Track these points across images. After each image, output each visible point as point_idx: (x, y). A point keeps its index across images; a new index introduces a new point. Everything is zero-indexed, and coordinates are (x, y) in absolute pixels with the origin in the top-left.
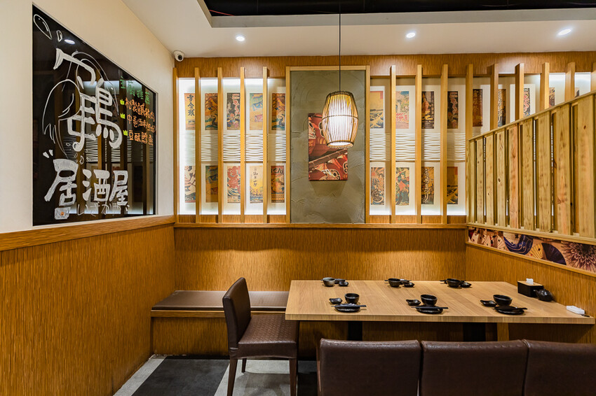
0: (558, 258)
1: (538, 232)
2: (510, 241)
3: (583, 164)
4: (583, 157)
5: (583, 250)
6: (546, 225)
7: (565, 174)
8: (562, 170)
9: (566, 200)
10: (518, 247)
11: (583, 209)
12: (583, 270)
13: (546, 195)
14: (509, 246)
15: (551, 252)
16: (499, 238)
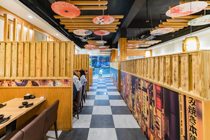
0: (37, 85)
1: (30, 78)
2: (18, 83)
3: (44, 59)
4: (44, 57)
5: (44, 81)
6: (33, 76)
7: (40, 61)
8: (39, 60)
9: (40, 68)
10: (22, 84)
11: (44, 70)
12: (44, 86)
13: (33, 67)
14: (18, 85)
15: (34, 84)
16: (13, 82)
